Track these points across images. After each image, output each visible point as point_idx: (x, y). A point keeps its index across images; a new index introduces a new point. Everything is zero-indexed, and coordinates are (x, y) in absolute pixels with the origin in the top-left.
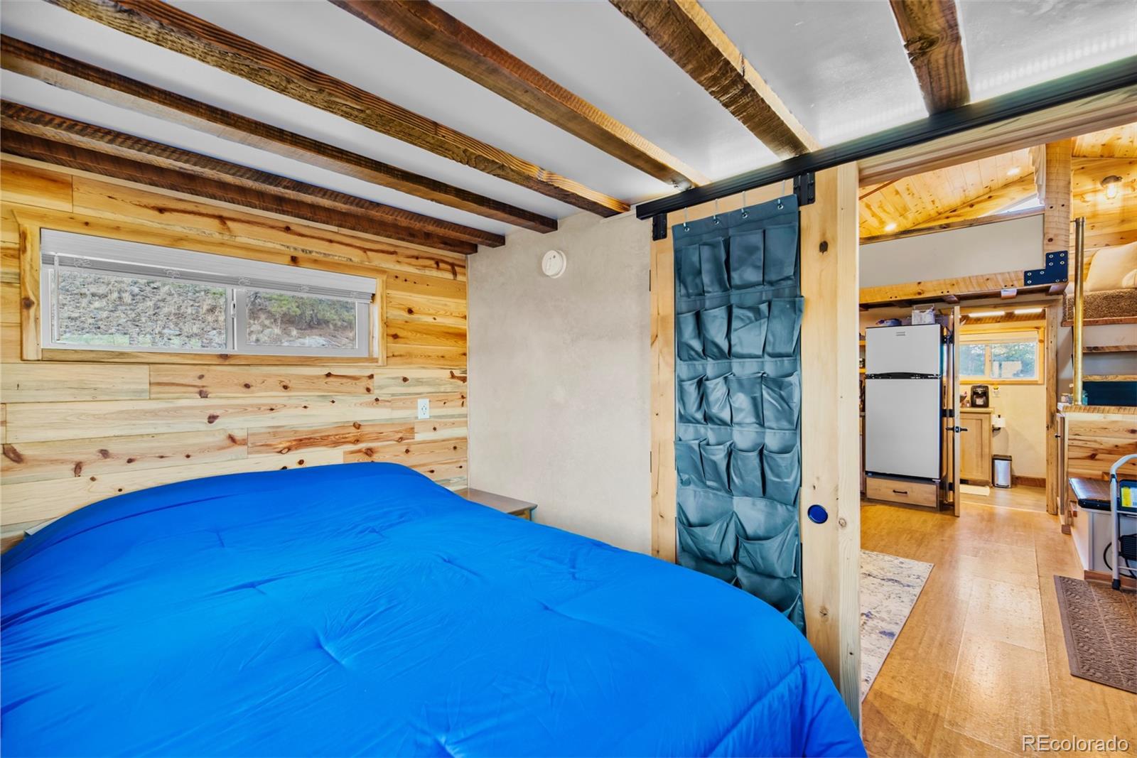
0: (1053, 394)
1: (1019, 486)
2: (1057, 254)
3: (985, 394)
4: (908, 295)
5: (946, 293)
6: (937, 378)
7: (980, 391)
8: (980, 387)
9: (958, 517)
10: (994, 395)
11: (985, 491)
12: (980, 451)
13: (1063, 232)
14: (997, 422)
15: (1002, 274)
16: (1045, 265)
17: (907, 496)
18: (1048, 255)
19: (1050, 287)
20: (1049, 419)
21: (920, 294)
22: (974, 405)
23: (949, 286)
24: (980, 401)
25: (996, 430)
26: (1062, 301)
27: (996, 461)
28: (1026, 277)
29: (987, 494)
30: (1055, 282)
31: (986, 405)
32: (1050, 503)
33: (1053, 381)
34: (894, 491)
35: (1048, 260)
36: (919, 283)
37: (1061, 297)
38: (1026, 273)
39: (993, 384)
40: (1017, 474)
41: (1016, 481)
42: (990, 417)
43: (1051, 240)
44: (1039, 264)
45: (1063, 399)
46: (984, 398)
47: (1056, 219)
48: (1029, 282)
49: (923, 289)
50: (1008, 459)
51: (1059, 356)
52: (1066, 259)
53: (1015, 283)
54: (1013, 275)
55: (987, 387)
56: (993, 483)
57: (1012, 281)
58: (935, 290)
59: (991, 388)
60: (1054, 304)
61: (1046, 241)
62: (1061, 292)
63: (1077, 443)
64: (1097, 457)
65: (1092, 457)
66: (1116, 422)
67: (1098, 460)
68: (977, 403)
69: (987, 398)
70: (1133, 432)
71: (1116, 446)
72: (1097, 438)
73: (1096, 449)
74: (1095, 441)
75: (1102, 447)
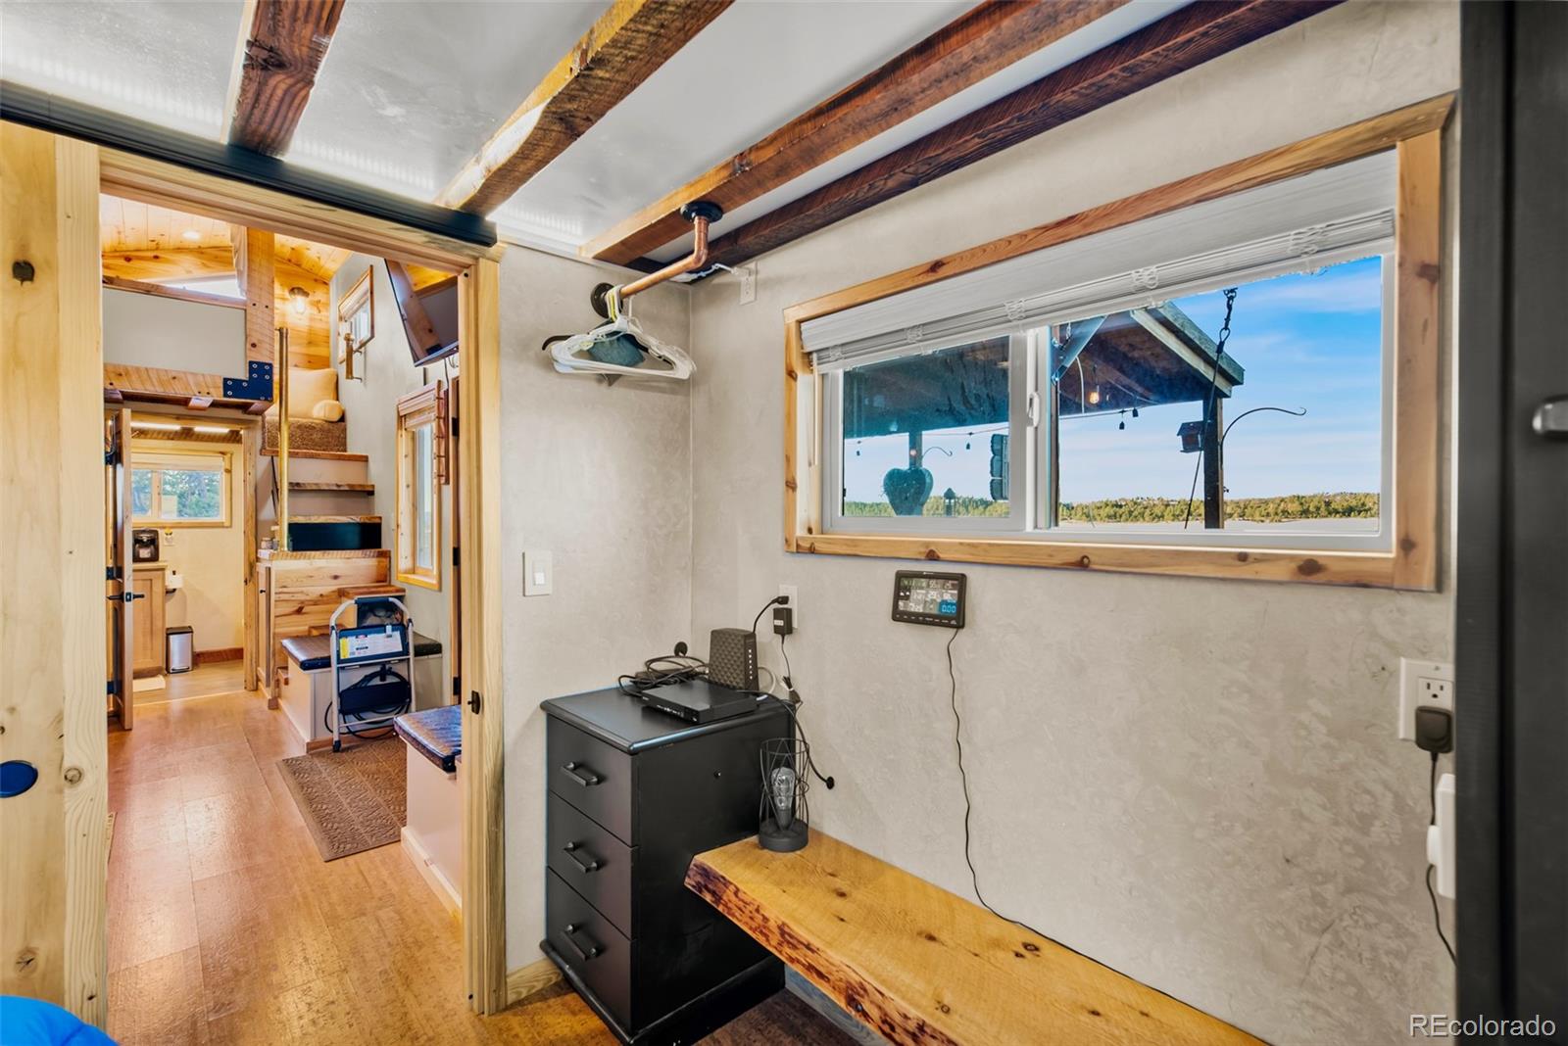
0: (252, 539)
1: (201, 665)
2: (261, 365)
3: (153, 542)
7: (145, 537)
8: (144, 531)
9: (130, 730)
10: (166, 544)
11: (158, 682)
12: (148, 625)
13: (267, 340)
14: (172, 582)
15: (194, 374)
16: (248, 376)
18: (251, 363)
19: (253, 404)
20: (248, 573)
22: (136, 559)
23: (112, 375)
24: (145, 553)
25: (170, 592)
26: (260, 423)
27: (171, 637)
28: (226, 387)
29: (163, 686)
30: (259, 399)
31: (155, 558)
32: (249, 677)
33: (252, 523)
35: (251, 371)
37: (259, 418)
38: (225, 380)
39: (164, 528)
40: (198, 649)
41: (199, 659)
42: (164, 575)
43: (254, 345)
44: (241, 373)
45: (264, 544)
46: (152, 547)
47: (259, 321)
48: (230, 393)
50: (186, 631)
52: (270, 372)
53: (212, 390)
54: (209, 380)
55: (156, 532)
56: (167, 670)
57: (208, 387)
59: (162, 533)
60: (251, 426)
61: (249, 346)
62: (260, 413)
63: (283, 597)
64: (304, 611)
65: (299, 611)
66: (321, 568)
67: (305, 613)
68: (141, 556)
69: (157, 549)
70: (336, 577)
71: (321, 595)
72: (304, 589)
73: (302, 602)
74: (302, 592)
75: (308, 598)
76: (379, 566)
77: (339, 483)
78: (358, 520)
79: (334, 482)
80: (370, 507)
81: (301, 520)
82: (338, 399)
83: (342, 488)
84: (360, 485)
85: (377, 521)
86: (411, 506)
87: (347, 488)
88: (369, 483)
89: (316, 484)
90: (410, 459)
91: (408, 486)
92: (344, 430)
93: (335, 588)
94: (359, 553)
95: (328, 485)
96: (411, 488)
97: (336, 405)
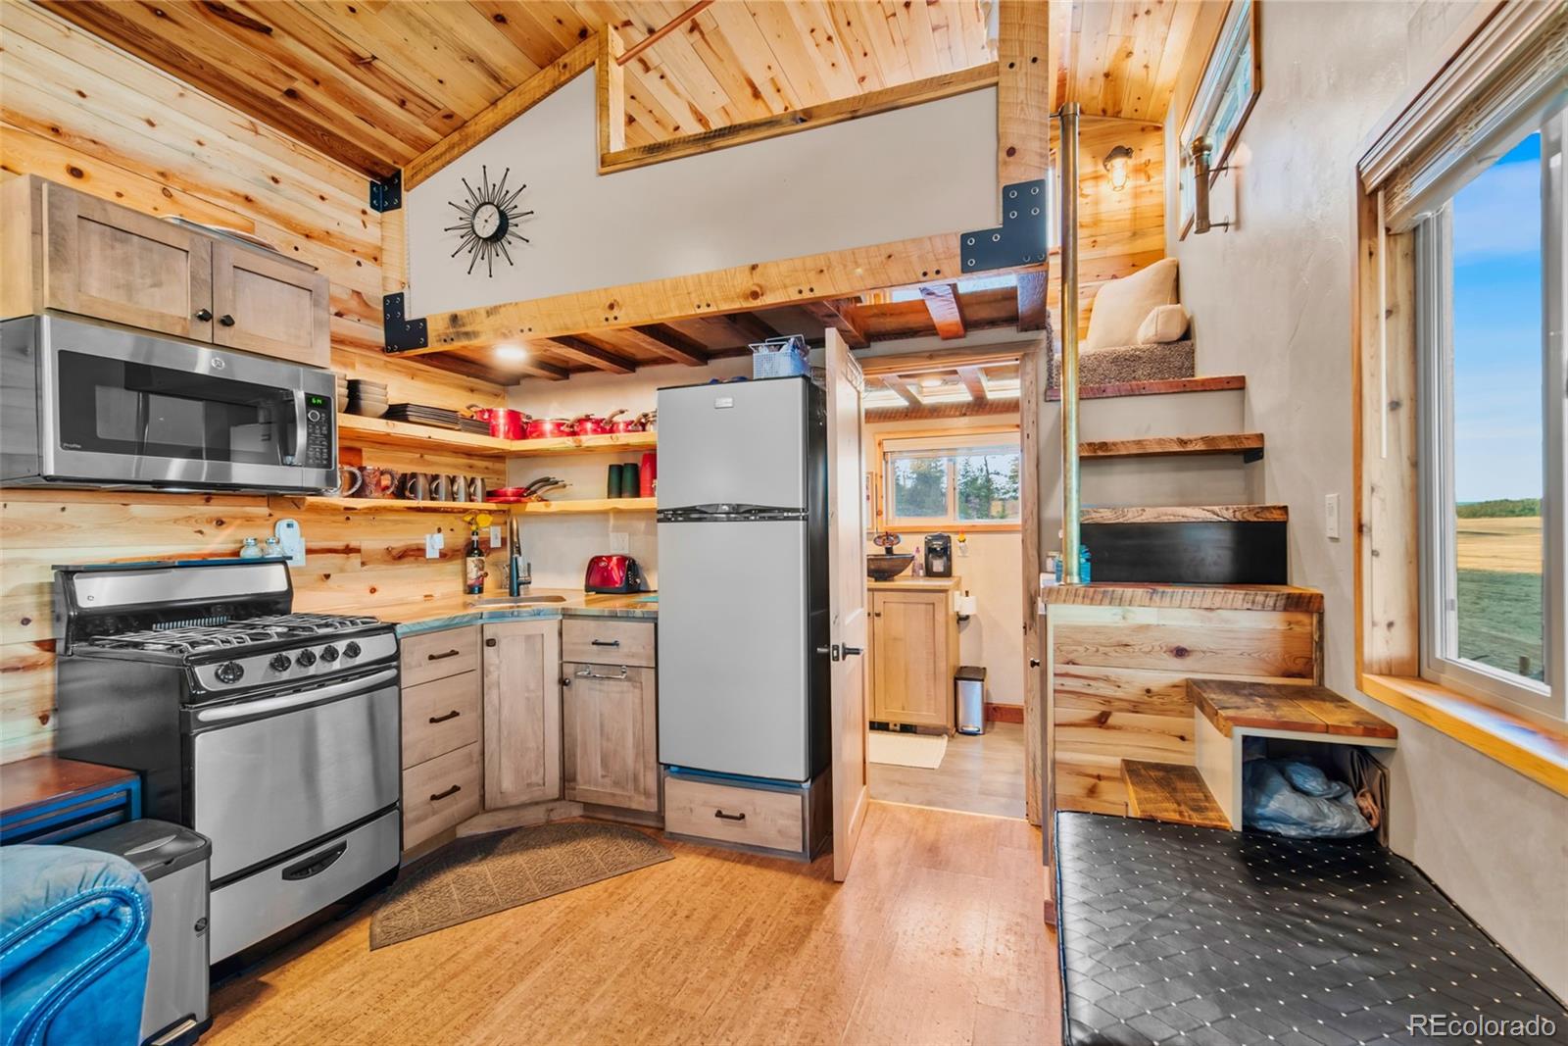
1: (998, 724)
2: (1024, 188)
3: (945, 552)
4: (732, 300)
5: (807, 295)
6: (796, 518)
7: (937, 545)
8: (938, 537)
9: (842, 883)
10: (959, 553)
12: (932, 666)
14: (963, 605)
15: (916, 239)
16: (1001, 217)
17: (744, 826)
18: (1007, 190)
21: (755, 295)
22: (930, 573)
23: (812, 275)
24: (938, 565)
25: (962, 619)
26: (1044, 344)
27: (960, 682)
28: (966, 252)
30: (1024, 271)
31: (947, 573)
33: (1032, 524)
34: (719, 814)
35: (1007, 205)
36: (754, 267)
37: (1043, 334)
38: (965, 237)
39: (957, 533)
40: (994, 701)
41: (992, 717)
42: (947, 598)
43: (1011, 152)
44: (988, 216)
45: (1048, 564)
46: (945, 558)
47: (1021, 96)
48: (972, 263)
49: (763, 283)
50: (977, 674)
51: (1042, 467)
53: (945, 267)
54: (939, 243)
55: (949, 538)
56: (956, 729)
57: (937, 261)
58: (785, 287)
59: (954, 538)
60: (1031, 350)
61: (1003, 155)
63: (1071, 684)
64: (1111, 721)
65: (1101, 721)
66: (1147, 627)
67: (1113, 728)
68: (935, 569)
69: (949, 559)
70: (1180, 653)
71: (1148, 691)
72: (1111, 672)
73: (1108, 701)
74: (1107, 679)
75: (1119, 694)
76: (1288, 635)
77: (1185, 437)
78: (1228, 515)
79: (1174, 436)
80: (1252, 488)
81: (1107, 516)
82: (1178, 302)
83: (1190, 448)
84: (1231, 438)
85: (1277, 516)
86: (1406, 464)
87: (1200, 447)
88: (1248, 431)
89: (1139, 443)
90: (1402, 320)
91: (1394, 406)
92: (1192, 352)
93: (1179, 677)
94: (1236, 595)
95: (1160, 442)
96: (1404, 412)
97: (1173, 310)
